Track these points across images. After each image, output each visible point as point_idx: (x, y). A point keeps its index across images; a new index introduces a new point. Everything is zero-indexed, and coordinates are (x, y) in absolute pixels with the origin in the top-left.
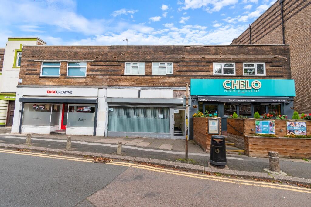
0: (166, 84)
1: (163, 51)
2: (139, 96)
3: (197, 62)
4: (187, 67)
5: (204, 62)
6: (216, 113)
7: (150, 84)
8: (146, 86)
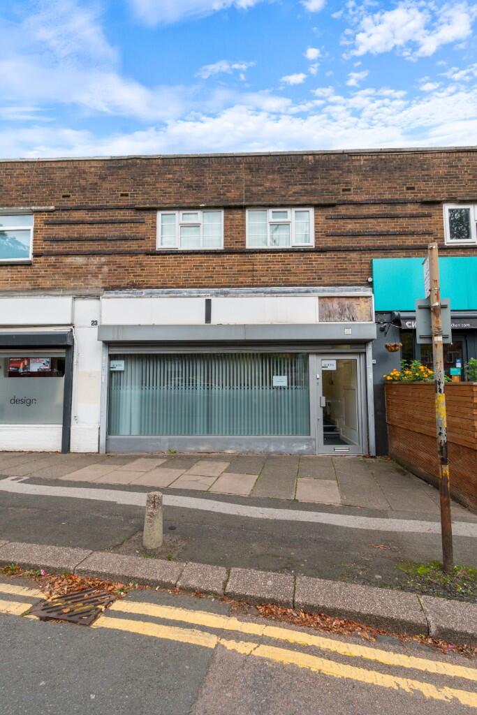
0: (292, 279)
1: (280, 172)
2: (208, 318)
3: (392, 203)
4: (359, 221)
5: (414, 202)
6: (459, 365)
7: (241, 279)
8: (229, 287)
